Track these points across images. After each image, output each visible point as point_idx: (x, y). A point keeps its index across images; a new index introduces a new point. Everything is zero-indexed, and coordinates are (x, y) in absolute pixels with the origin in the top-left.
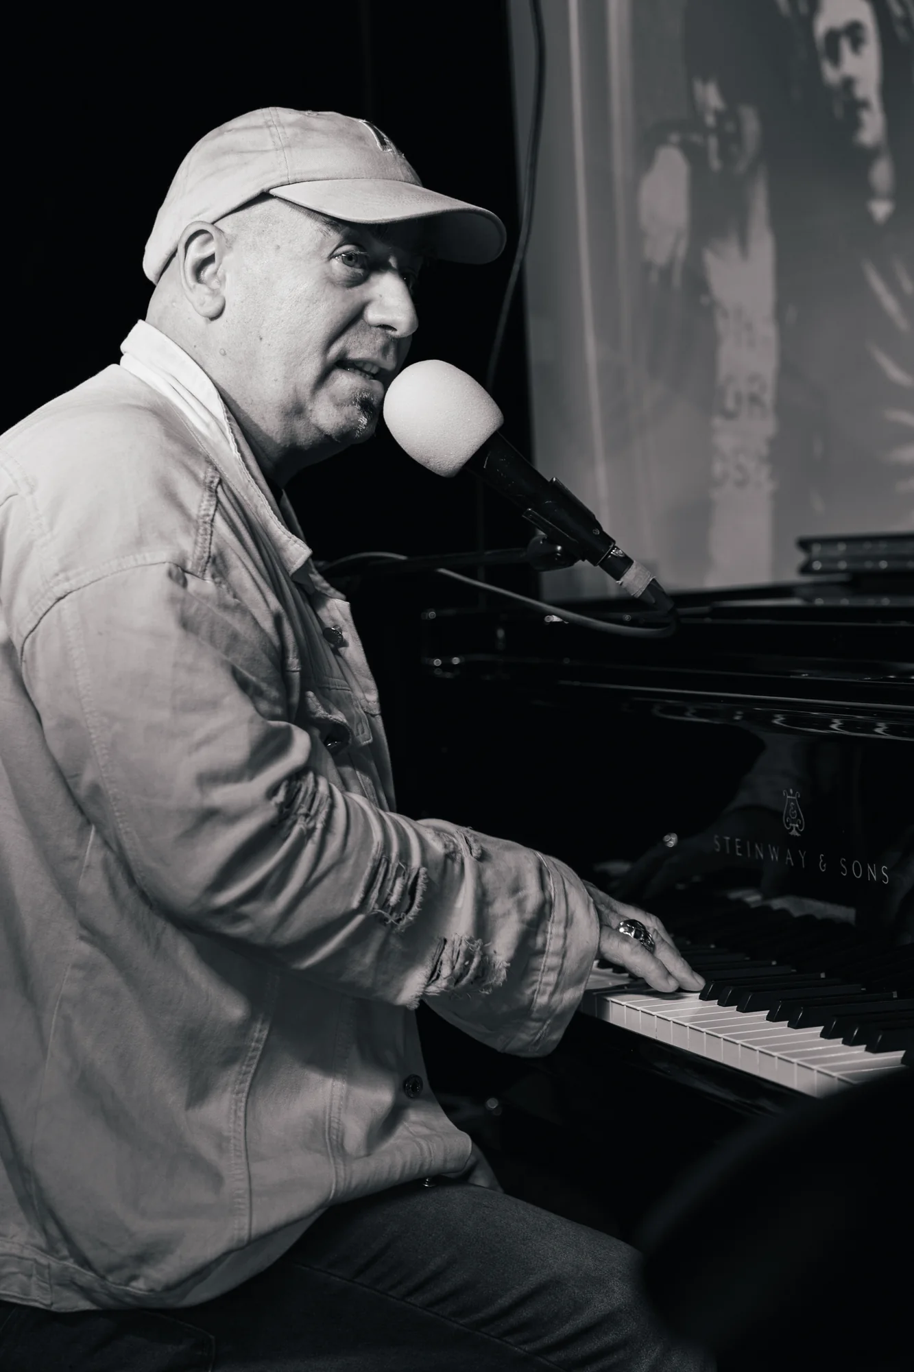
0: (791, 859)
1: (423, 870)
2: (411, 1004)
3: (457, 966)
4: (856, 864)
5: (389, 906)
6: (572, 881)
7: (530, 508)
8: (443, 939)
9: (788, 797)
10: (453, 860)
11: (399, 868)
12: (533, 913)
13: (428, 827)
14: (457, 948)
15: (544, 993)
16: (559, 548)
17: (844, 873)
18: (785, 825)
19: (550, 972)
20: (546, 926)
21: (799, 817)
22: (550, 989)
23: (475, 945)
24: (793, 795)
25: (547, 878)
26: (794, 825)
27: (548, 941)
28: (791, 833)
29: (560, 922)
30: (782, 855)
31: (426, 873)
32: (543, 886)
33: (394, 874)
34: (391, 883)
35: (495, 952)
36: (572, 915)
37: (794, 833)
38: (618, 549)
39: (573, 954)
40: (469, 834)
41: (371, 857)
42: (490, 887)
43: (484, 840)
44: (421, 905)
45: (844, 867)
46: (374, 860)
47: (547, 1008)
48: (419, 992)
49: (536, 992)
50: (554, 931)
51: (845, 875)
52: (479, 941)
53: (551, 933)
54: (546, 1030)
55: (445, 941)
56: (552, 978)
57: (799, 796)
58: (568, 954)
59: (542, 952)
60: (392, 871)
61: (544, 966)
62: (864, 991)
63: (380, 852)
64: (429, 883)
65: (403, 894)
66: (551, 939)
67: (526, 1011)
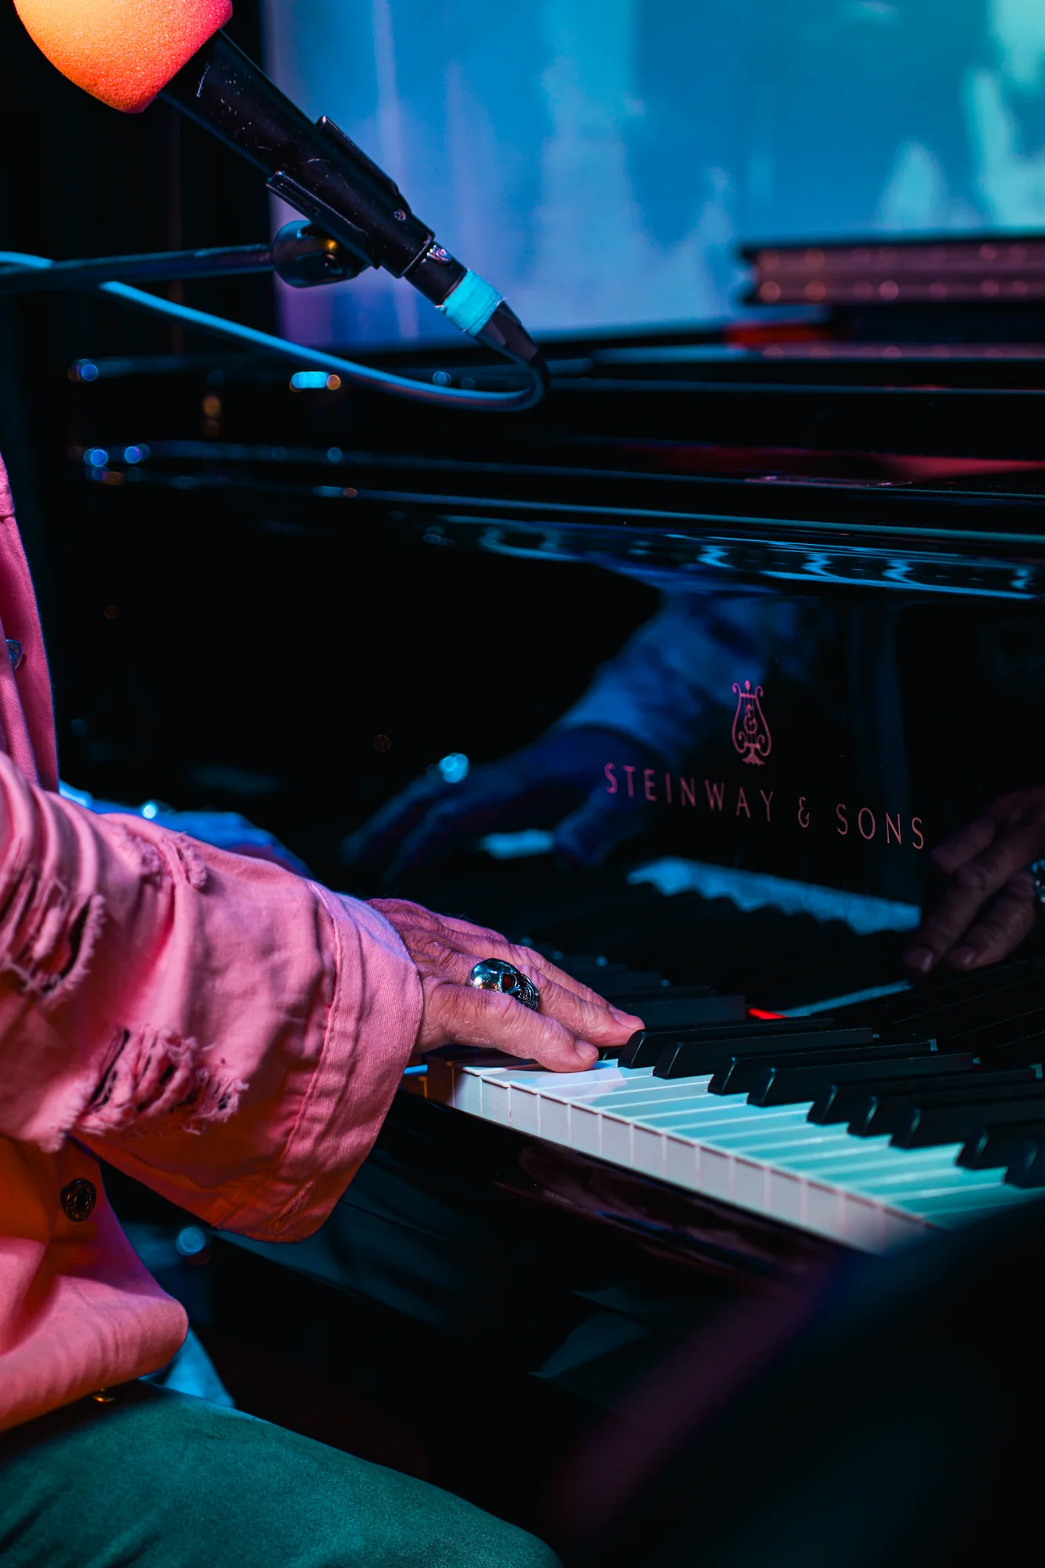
0: (745, 805)
1: (98, 900)
2: (48, 1141)
3: (144, 1085)
4: (865, 814)
5: (30, 959)
6: (377, 934)
7: (281, 170)
8: (122, 1030)
9: (742, 695)
10: (158, 887)
11: (55, 893)
12: (300, 993)
13: (112, 824)
14: (147, 1049)
15: (305, 1135)
16: (332, 245)
17: (843, 830)
18: (736, 746)
19: (321, 1099)
20: (325, 1016)
21: (761, 730)
22: (318, 1128)
23: (181, 1050)
24: (751, 691)
25: (327, 929)
26: (751, 745)
27: (326, 1042)
28: (747, 760)
29: (348, 1011)
30: (730, 800)
31: (103, 906)
32: (319, 944)
33: (45, 899)
34: (38, 917)
35: (223, 1061)
36: (372, 997)
37: (752, 759)
38: (439, 247)
39: (368, 1068)
40: (185, 844)
41: (7, 865)
42: (220, 943)
43: (212, 858)
44: (90, 963)
45: (843, 820)
46: (12, 871)
47: (310, 1165)
48: (66, 1122)
49: (293, 1132)
50: (337, 1027)
51: (844, 833)
52: (191, 1042)
53: (332, 1030)
54: (303, 1197)
55: (127, 1035)
56: (325, 1109)
57: (762, 694)
58: (359, 1069)
59: (313, 1063)
60: (43, 893)
61: (314, 1087)
62: (875, 1039)
63: (24, 858)
64: (108, 923)
65: (59, 939)
66: (331, 1039)
67: (272, 1163)
